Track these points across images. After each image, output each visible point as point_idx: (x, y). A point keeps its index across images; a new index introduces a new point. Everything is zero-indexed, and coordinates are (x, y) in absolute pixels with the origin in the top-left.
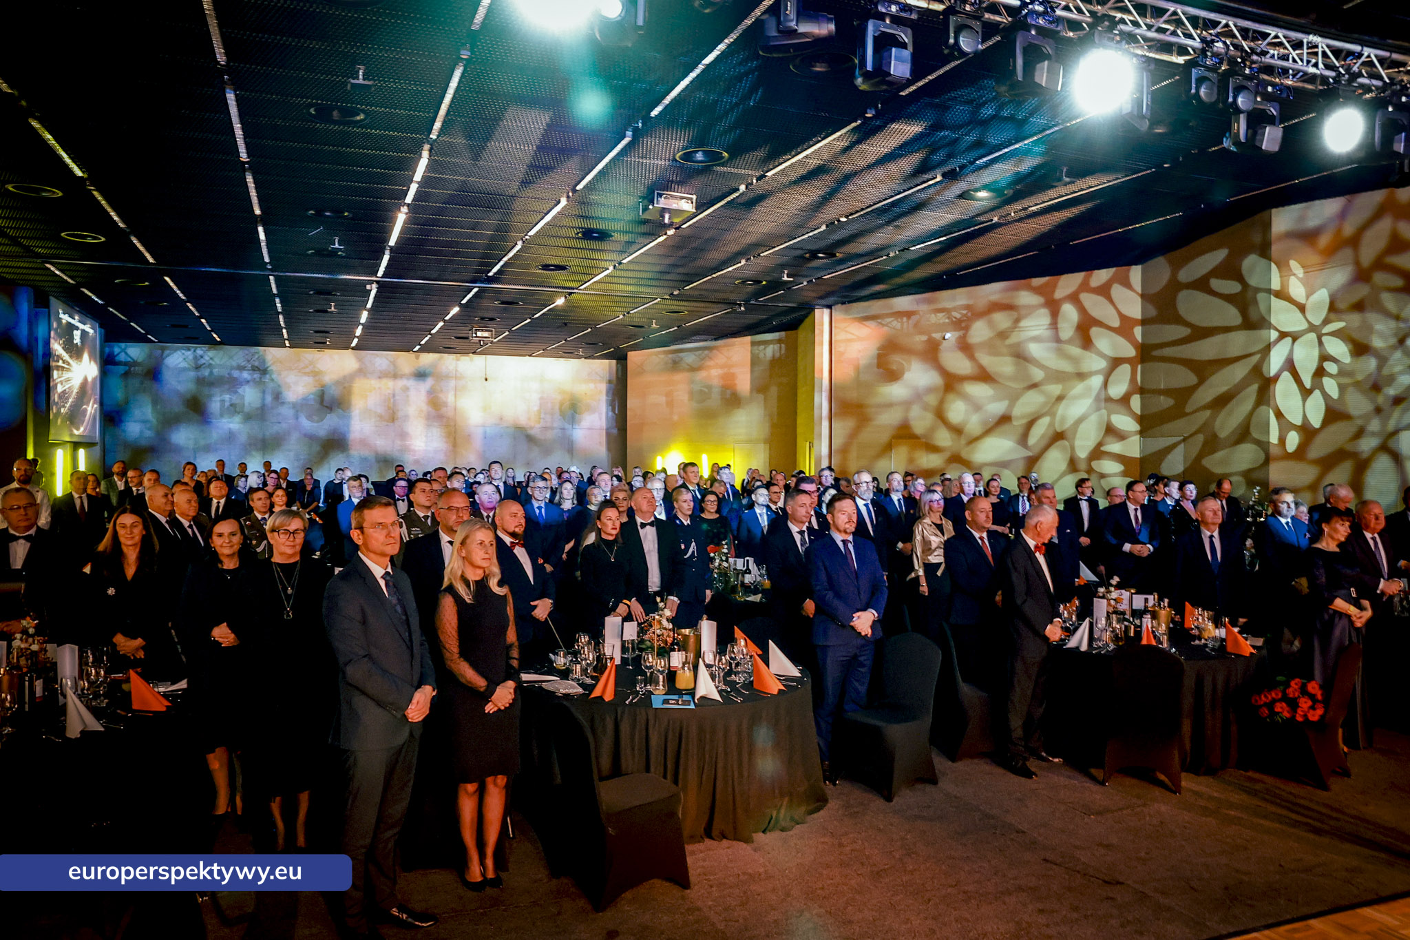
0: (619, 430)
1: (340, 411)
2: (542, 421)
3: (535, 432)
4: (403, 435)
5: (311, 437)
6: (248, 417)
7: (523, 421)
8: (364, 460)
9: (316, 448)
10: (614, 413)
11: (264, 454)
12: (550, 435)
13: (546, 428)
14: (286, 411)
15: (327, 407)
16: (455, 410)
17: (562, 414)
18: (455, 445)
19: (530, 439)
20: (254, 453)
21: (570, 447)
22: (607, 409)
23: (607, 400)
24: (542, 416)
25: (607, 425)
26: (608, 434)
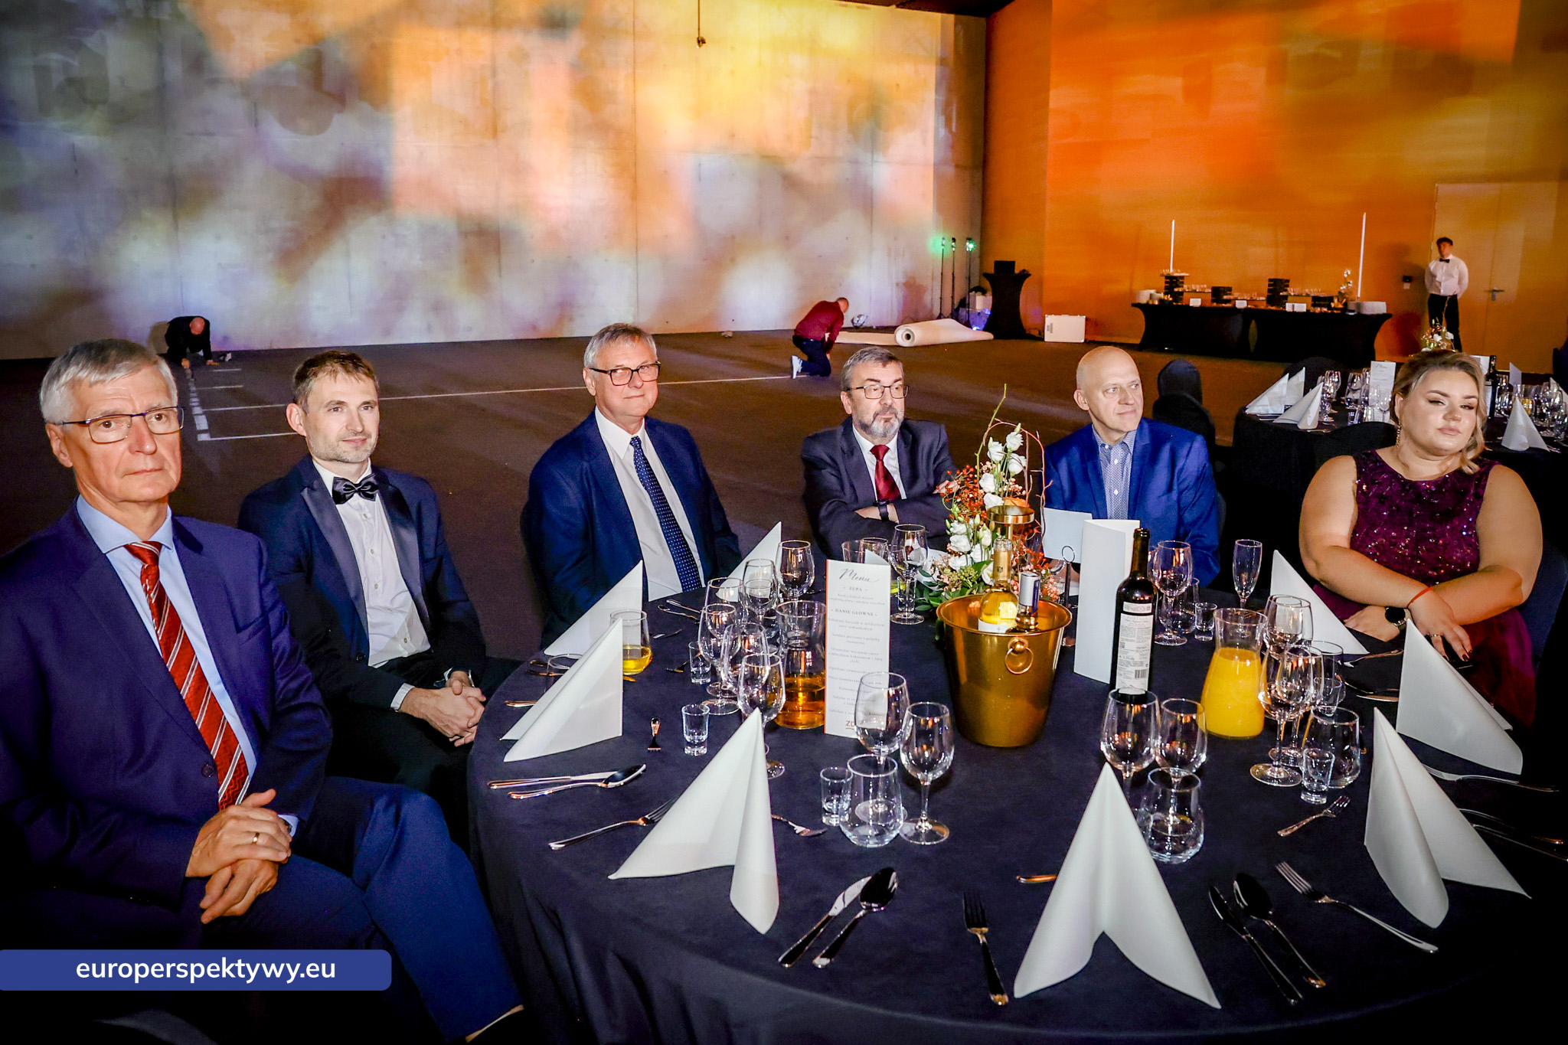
0: (957, 166)
1: (365, 106)
2: (813, 140)
3: (800, 167)
4: (519, 170)
5: (298, 175)
6: (121, 117)
7: (776, 143)
8: (429, 231)
9: (310, 201)
10: (950, 131)
11: (175, 217)
12: (829, 174)
13: (821, 160)
14: (226, 104)
15: (329, 94)
16: (634, 111)
17: (854, 128)
18: (635, 195)
19: (791, 183)
20: (147, 214)
21: (866, 201)
22: (937, 121)
23: (936, 100)
24: (814, 132)
25: (935, 157)
26: (938, 176)
